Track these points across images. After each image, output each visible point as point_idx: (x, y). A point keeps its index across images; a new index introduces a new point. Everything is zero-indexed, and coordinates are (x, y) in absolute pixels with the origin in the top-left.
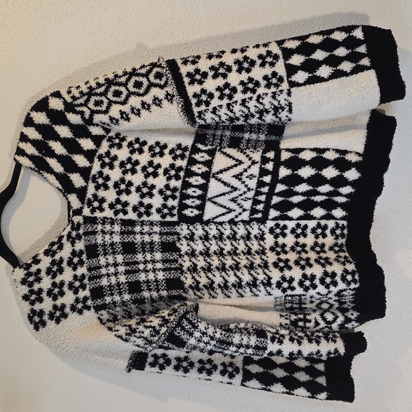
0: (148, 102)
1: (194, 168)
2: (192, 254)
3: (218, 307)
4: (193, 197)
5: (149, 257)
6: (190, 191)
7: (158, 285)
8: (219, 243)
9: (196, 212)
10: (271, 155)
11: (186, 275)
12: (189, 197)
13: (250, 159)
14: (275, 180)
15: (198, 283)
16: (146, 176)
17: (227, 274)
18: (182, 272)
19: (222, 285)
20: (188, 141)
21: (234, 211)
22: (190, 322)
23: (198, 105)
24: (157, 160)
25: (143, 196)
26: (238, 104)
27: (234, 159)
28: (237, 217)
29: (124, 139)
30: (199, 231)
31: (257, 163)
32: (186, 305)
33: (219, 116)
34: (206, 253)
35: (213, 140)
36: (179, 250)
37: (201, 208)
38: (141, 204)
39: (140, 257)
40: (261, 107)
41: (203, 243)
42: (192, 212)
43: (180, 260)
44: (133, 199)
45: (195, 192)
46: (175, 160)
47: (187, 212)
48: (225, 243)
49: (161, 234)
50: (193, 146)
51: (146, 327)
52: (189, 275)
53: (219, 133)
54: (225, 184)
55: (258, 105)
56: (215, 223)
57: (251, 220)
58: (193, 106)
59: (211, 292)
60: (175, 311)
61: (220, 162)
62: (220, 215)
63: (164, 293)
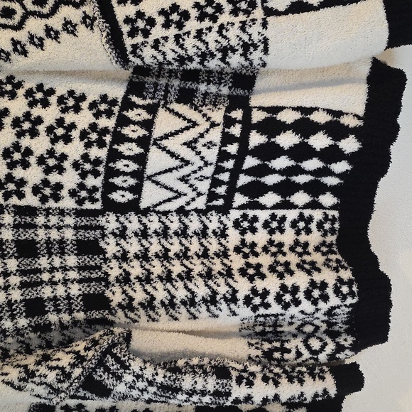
0: (55, 28)
1: (127, 131)
2: (124, 257)
3: (161, 335)
4: (125, 174)
5: (57, 262)
6: (120, 165)
7: (70, 304)
8: (163, 241)
9: (129, 196)
10: (238, 114)
11: (113, 288)
12: (118, 173)
13: (208, 119)
14: (244, 151)
15: (131, 299)
16: (54, 141)
17: (174, 286)
18: (108, 284)
19: (167, 302)
20: (117, 92)
21: (185, 195)
22: (118, 360)
23: (132, 34)
24: (70, 118)
25: (48, 171)
26: (191, 36)
27: (185, 119)
28: (188, 204)
29: (19, 85)
30: (133, 223)
31: (218, 125)
32: (112, 333)
33: (164, 54)
34: (144, 256)
35: (155, 92)
36: (103, 252)
37: (137, 190)
38: (46, 183)
39: (43, 262)
40: (225, 43)
41: (140, 241)
42: (123, 196)
43: (105, 267)
44: (34, 175)
45: (128, 166)
46: (97, 118)
47: (116, 196)
48: (171, 241)
49: (76, 228)
50: (125, 98)
51: (51, 368)
52: (117, 289)
53: (163, 81)
54: (172, 155)
55: (220, 39)
56: (158, 213)
57: (209, 209)
58: (125, 36)
59: (151, 313)
60: (95, 342)
61: (164, 122)
62: (165, 201)
63: (81, 316)
